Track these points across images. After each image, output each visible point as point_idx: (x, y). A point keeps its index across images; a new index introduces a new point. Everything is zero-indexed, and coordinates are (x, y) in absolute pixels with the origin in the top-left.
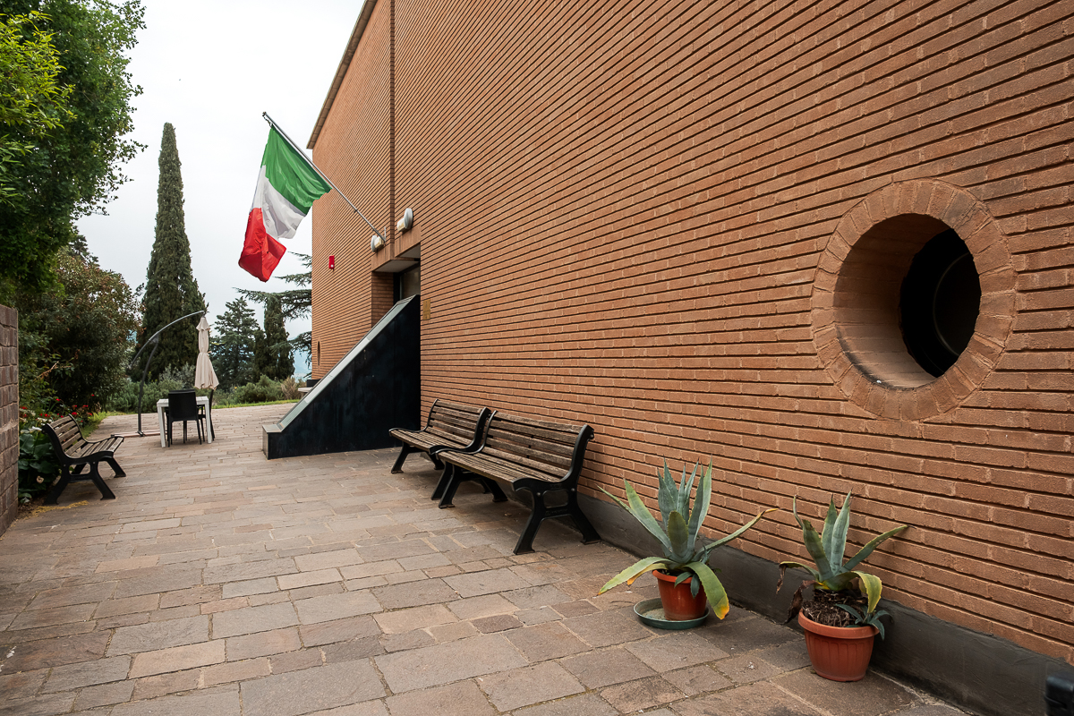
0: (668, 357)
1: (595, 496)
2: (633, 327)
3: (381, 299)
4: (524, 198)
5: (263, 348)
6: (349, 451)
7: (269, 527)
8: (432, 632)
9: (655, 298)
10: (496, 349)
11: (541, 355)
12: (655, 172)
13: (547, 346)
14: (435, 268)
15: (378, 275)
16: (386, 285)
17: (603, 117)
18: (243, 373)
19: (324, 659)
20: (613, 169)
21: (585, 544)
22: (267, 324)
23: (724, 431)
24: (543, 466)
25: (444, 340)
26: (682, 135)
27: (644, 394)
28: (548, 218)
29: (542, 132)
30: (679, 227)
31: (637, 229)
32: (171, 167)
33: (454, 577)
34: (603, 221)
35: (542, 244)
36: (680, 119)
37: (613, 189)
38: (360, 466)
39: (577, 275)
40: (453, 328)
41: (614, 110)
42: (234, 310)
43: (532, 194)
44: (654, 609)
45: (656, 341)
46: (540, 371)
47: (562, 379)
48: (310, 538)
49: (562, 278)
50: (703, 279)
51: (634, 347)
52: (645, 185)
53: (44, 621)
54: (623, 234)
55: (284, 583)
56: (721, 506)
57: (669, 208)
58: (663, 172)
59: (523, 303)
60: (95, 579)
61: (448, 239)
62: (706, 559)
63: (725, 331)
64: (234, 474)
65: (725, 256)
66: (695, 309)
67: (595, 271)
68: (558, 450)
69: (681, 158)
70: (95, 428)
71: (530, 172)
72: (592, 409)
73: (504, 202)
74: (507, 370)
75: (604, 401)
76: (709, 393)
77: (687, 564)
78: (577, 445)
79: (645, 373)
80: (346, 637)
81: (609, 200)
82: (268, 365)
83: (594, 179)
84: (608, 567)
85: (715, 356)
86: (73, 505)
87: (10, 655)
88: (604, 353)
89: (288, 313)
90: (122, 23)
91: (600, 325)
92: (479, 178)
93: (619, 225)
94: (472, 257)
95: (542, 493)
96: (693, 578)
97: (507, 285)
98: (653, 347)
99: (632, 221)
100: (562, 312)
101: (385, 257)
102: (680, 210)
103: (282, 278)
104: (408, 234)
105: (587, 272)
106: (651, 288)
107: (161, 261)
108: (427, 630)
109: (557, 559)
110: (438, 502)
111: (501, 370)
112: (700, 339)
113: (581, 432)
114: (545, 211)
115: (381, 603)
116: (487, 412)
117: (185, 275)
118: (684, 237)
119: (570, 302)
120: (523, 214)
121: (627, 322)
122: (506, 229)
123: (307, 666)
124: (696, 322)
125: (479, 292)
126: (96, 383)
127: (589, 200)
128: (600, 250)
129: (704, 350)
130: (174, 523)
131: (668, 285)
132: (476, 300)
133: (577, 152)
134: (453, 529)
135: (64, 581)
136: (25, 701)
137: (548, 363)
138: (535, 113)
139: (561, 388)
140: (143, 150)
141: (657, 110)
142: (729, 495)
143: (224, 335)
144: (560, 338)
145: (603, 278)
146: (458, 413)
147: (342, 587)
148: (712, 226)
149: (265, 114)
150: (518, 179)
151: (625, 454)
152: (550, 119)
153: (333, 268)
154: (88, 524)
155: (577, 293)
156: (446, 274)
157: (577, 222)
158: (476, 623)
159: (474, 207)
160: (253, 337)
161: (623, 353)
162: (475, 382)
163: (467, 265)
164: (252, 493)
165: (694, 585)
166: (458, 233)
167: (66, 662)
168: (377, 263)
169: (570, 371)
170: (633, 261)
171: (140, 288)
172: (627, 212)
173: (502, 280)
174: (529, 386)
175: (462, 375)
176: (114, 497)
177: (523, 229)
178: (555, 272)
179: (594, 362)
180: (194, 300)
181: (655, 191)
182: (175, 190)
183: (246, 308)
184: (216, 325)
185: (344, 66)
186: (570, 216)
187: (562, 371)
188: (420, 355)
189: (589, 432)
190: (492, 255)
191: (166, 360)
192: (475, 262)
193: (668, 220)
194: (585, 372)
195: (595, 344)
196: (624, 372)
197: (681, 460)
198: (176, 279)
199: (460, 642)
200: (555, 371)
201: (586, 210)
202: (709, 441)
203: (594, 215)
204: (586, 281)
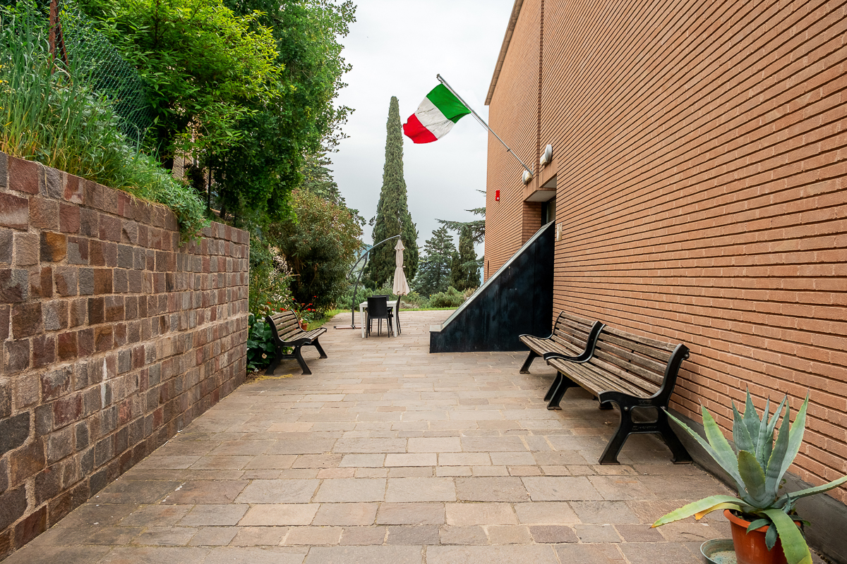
0: (769, 277)
1: (690, 416)
2: (733, 245)
3: (530, 225)
4: (638, 123)
5: (457, 265)
6: (494, 351)
7: (403, 409)
8: (489, 530)
9: (757, 213)
10: (609, 267)
11: (647, 273)
12: (763, 77)
13: (652, 265)
14: (566, 195)
15: (528, 204)
16: (534, 213)
17: (712, 29)
18: (443, 285)
19: (385, 540)
20: (719, 82)
21: (674, 463)
22: (461, 247)
23: (829, 363)
24: (638, 381)
25: (571, 259)
26: (794, 30)
27: (742, 316)
28: (657, 139)
29: (654, 57)
30: (786, 134)
31: (741, 141)
32: (395, 130)
33: (532, 478)
34: (708, 137)
35: (651, 166)
36: (793, 12)
37: (718, 102)
38: (497, 364)
39: (682, 193)
40: (578, 248)
41: (722, 20)
42: (438, 236)
43: (645, 118)
44: (727, 550)
45: (757, 260)
46: (645, 288)
47: (664, 298)
48: (429, 423)
49: (667, 198)
50: (811, 190)
51: (733, 266)
52: (751, 93)
53: (214, 465)
54: (726, 148)
55: (391, 460)
56: (821, 448)
57: (776, 114)
58: (771, 76)
59: (633, 223)
60: (263, 437)
61: (576, 169)
62: (788, 508)
63: (835, 248)
64: (400, 363)
65: (839, 161)
66: (801, 224)
67: (698, 188)
68: (653, 367)
69: (792, 57)
70: (327, 321)
71: (643, 98)
72: (689, 328)
73: (621, 129)
74: (618, 287)
75: (702, 321)
76: (813, 318)
77: (764, 509)
78: (670, 363)
79: (743, 294)
80: (413, 521)
81: (714, 114)
82: (461, 279)
83: (700, 95)
84: (691, 492)
85: (821, 277)
86: (283, 376)
87: (178, 489)
88: (704, 272)
89: (475, 239)
90: (340, 18)
91: (701, 243)
92: (602, 109)
93: (723, 139)
94: (594, 183)
95: (629, 408)
96: (770, 527)
97: (621, 207)
98: (753, 266)
99: (737, 133)
100: (666, 231)
101: (533, 187)
102: (788, 114)
103: (471, 211)
104: (548, 167)
105: (691, 190)
106: (753, 204)
107: (386, 200)
108: (485, 529)
109: (640, 474)
110: (548, 403)
111: (613, 286)
112: (804, 257)
113: (675, 351)
114: (655, 133)
115: (457, 493)
116: (599, 325)
117: (402, 210)
118: (792, 144)
119: (674, 221)
120: (636, 138)
121: (728, 240)
122: (622, 154)
123: (369, 542)
124: (801, 238)
125: (599, 215)
126: (329, 288)
127: (695, 116)
128: (703, 167)
129: (808, 271)
130: (338, 398)
131: (772, 199)
132: (596, 222)
133: (686, 69)
134: (552, 430)
135: (244, 434)
136: (164, 529)
137: (653, 281)
138: (649, 40)
139: (663, 306)
140: (351, 113)
141: (767, 9)
142: (832, 437)
143: (430, 255)
144: (664, 256)
145: (705, 195)
146: (576, 325)
147: (432, 472)
148: (824, 128)
149: (438, 75)
150: (633, 106)
151: (720, 377)
152: (662, 42)
153: (499, 200)
154: (285, 392)
155: (680, 211)
156: (574, 200)
157: (683, 140)
158: (534, 530)
159: (597, 137)
160: (451, 257)
161: (722, 272)
162: (593, 297)
163: (590, 191)
164: (405, 379)
165: (770, 535)
166: (585, 163)
167: (207, 502)
168: (527, 193)
169: (672, 290)
170: (736, 175)
171: (372, 220)
172: (732, 125)
173: (617, 202)
174: (636, 302)
175: (584, 290)
176: (311, 374)
177: (636, 152)
178: (661, 192)
179: (694, 281)
180: (408, 228)
181: (761, 98)
182: (397, 147)
183: (447, 235)
184: (425, 248)
185: (510, 32)
186: (677, 135)
187: (664, 289)
188: (553, 272)
189: (683, 352)
190: (609, 181)
191: (388, 273)
192: (596, 188)
193: (774, 127)
194: (685, 290)
195: (695, 263)
196: (722, 292)
197: (777, 390)
198: (396, 212)
199: (511, 546)
200: (658, 289)
201: (692, 127)
202: (810, 373)
203: (699, 132)
204: (689, 200)
